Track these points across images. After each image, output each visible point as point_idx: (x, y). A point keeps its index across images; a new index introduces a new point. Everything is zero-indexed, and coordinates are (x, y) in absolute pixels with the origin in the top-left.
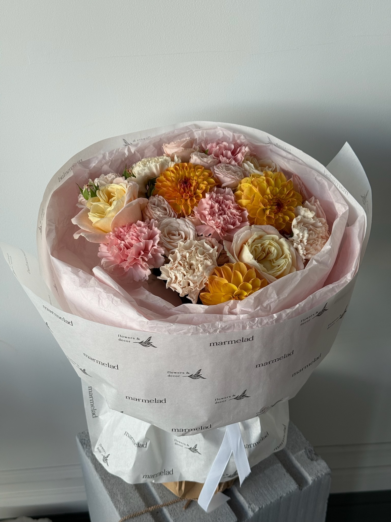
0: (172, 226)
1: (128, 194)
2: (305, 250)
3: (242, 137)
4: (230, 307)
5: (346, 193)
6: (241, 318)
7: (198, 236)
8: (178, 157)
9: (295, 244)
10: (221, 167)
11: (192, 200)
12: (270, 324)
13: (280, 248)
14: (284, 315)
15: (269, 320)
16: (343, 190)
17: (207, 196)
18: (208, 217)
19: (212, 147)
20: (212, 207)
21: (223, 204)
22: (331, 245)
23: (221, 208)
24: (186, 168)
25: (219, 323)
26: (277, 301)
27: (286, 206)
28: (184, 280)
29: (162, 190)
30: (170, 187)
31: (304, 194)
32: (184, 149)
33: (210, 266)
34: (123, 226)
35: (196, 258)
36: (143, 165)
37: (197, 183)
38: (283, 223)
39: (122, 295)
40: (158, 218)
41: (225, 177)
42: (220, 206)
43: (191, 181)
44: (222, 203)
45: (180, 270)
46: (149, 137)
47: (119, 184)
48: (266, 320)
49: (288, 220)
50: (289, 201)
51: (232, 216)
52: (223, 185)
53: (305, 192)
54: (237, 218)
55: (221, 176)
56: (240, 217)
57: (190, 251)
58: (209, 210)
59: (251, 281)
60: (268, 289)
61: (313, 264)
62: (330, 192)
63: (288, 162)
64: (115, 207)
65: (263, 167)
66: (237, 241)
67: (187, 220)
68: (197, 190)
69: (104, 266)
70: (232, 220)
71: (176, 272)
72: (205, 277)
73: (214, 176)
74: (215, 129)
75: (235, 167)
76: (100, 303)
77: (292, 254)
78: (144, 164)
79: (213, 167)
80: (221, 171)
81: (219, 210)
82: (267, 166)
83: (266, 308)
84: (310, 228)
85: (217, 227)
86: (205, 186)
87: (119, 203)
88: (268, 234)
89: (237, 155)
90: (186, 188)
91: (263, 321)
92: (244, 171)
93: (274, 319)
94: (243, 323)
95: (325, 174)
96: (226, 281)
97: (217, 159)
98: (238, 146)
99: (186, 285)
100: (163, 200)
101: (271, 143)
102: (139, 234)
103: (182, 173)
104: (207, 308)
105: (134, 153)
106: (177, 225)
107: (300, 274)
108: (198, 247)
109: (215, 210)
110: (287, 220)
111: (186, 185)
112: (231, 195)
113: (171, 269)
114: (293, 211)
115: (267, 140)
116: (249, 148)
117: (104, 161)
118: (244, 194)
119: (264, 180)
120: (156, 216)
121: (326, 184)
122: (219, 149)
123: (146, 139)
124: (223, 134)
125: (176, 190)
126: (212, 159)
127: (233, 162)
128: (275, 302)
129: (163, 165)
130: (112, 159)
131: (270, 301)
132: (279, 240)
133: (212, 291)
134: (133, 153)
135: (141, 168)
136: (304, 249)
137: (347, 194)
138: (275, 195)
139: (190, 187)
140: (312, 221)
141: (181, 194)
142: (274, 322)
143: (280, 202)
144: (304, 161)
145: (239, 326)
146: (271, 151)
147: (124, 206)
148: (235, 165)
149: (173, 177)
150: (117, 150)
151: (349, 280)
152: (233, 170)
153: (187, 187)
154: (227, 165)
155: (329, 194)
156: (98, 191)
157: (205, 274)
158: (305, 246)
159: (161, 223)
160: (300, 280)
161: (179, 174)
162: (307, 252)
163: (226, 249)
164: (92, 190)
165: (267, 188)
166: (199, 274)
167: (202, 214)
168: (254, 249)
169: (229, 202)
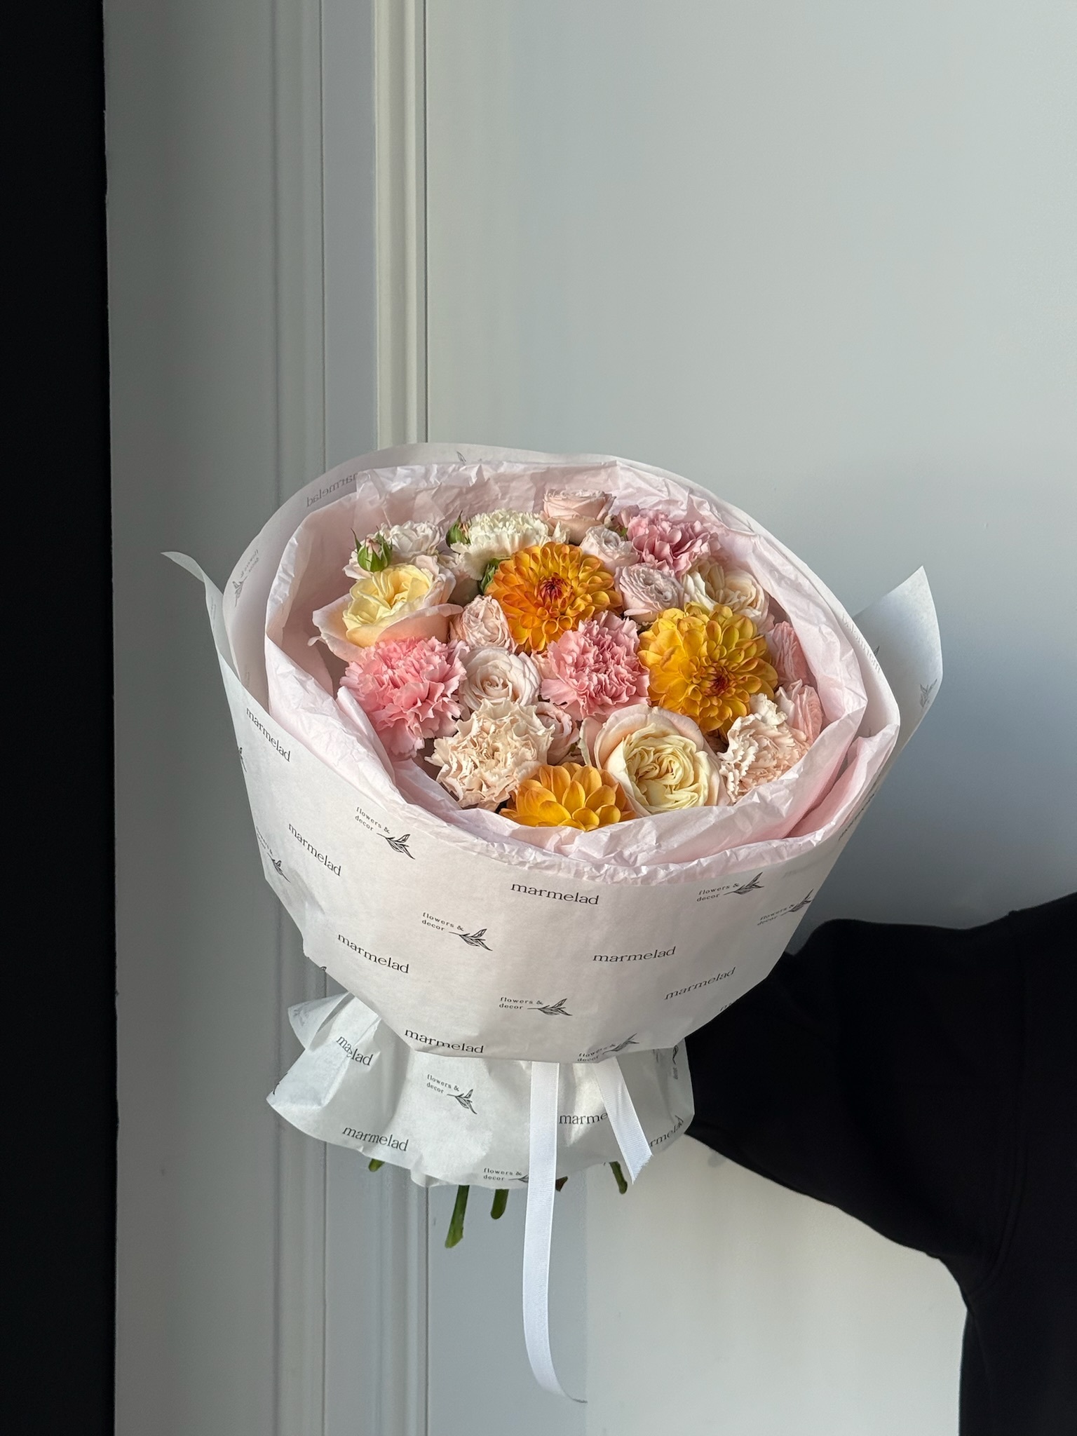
0: (495, 666)
7: (540, 699)
8: (563, 528)
9: (723, 768)
10: (637, 572)
11: (552, 624)
13: (691, 767)
17: (582, 627)
18: (570, 670)
19: (639, 525)
20: (583, 652)
21: (609, 650)
23: (601, 657)
24: (565, 558)
27: (734, 687)
28: (473, 777)
30: (518, 588)
32: (577, 516)
33: (531, 761)
34: (401, 640)
35: (506, 738)
36: (490, 526)
38: (715, 719)
40: (475, 644)
41: (637, 598)
42: (601, 653)
43: (563, 585)
44: (607, 648)
45: (470, 755)
47: (423, 570)
49: (730, 715)
50: (742, 679)
51: (617, 680)
52: (627, 613)
54: (626, 687)
55: (628, 593)
56: (631, 686)
57: (500, 723)
58: (576, 656)
65: (730, 591)
67: (529, 663)
68: (568, 608)
70: (614, 689)
71: (461, 757)
72: (514, 781)
73: (615, 589)
78: (492, 524)
79: (621, 567)
80: (632, 583)
81: (596, 661)
84: (764, 745)
85: (579, 695)
86: (585, 605)
88: (678, 734)
89: (681, 556)
90: (548, 598)
92: (681, 593)
96: (553, 798)
97: (638, 554)
98: (692, 535)
99: (475, 786)
100: (497, 610)
102: (425, 665)
103: (553, 565)
106: (505, 667)
109: (587, 658)
110: (727, 714)
111: (551, 592)
112: (630, 637)
113: (455, 748)
114: (747, 702)
116: (710, 546)
118: (657, 642)
119: (705, 624)
122: (650, 535)
125: (528, 597)
126: (626, 552)
127: (667, 569)
129: (526, 539)
132: (695, 752)
135: (483, 534)
136: (738, 782)
138: (716, 660)
139: (556, 598)
140: (774, 731)
141: (534, 606)
143: (725, 676)
148: (667, 574)
149: (532, 570)
152: (659, 585)
153: (551, 596)
154: (651, 571)
157: (515, 774)
158: (741, 778)
159: (475, 654)
161: (545, 566)
163: (582, 738)
165: (704, 642)
166: (504, 771)
167: (560, 660)
168: (637, 756)
169: (620, 650)
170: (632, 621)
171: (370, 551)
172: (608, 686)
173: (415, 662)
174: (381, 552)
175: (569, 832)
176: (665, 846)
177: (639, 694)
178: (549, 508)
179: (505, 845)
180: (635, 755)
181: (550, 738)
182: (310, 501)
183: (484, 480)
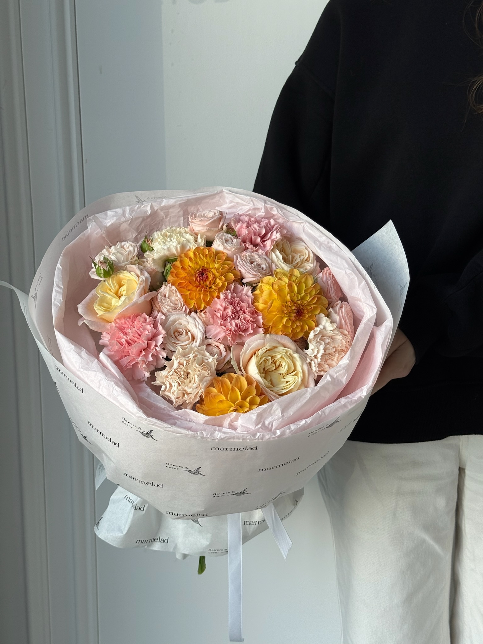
0: (180, 324)
2: (318, 367)
4: (231, 420)
7: (206, 338)
8: (202, 237)
9: (308, 360)
10: (245, 257)
11: (205, 295)
13: (292, 363)
17: (222, 296)
18: (220, 321)
19: (241, 228)
20: (225, 309)
22: (350, 359)
23: (235, 310)
24: (206, 256)
27: (307, 314)
28: (179, 391)
31: (331, 296)
32: (208, 229)
33: (207, 377)
35: (193, 367)
37: (214, 277)
38: (300, 332)
40: (167, 313)
41: (247, 272)
43: (208, 273)
44: (237, 305)
45: (175, 379)
49: (306, 329)
50: (311, 309)
51: (245, 322)
52: (243, 281)
54: (251, 324)
55: (243, 271)
56: (253, 324)
57: (188, 359)
58: (222, 313)
59: (248, 399)
60: (272, 405)
64: (122, 304)
66: (247, 350)
67: (198, 318)
68: (213, 285)
70: (245, 327)
71: (171, 381)
72: (201, 389)
73: (235, 270)
75: (261, 258)
77: (303, 371)
78: (164, 240)
79: (236, 255)
80: (244, 264)
81: (233, 313)
82: (300, 253)
84: (327, 342)
85: (227, 334)
86: (221, 282)
88: (283, 346)
89: (267, 241)
90: (201, 282)
92: (270, 264)
96: (224, 398)
97: (244, 245)
98: (270, 228)
99: (181, 395)
100: (176, 291)
102: (143, 331)
103: (201, 262)
104: (207, 418)
106: (185, 323)
108: (198, 353)
109: (228, 312)
111: (202, 277)
112: (248, 296)
113: (167, 377)
114: (314, 320)
116: (281, 234)
117: (123, 219)
118: (263, 297)
119: (286, 283)
120: (165, 309)
122: (248, 234)
125: (191, 284)
126: (238, 245)
127: (261, 251)
128: (278, 420)
129: (184, 246)
130: (132, 217)
132: (292, 354)
135: (160, 247)
138: (295, 302)
139: (205, 280)
140: (331, 333)
141: (195, 287)
143: (301, 308)
148: (261, 254)
149: (190, 266)
152: (258, 261)
153: (203, 280)
154: (253, 254)
157: (201, 386)
158: (319, 363)
159: (168, 319)
161: (197, 263)
165: (288, 294)
166: (195, 385)
167: (214, 316)
168: (263, 362)
169: (245, 305)
170: (248, 287)
171: (102, 268)
172: (241, 326)
173: (137, 330)
174: (107, 268)
175: (234, 415)
176: (286, 415)
177: (258, 327)
178: (193, 226)
179: (203, 432)
180: (262, 363)
181: (216, 362)
182: (64, 238)
183: (155, 210)
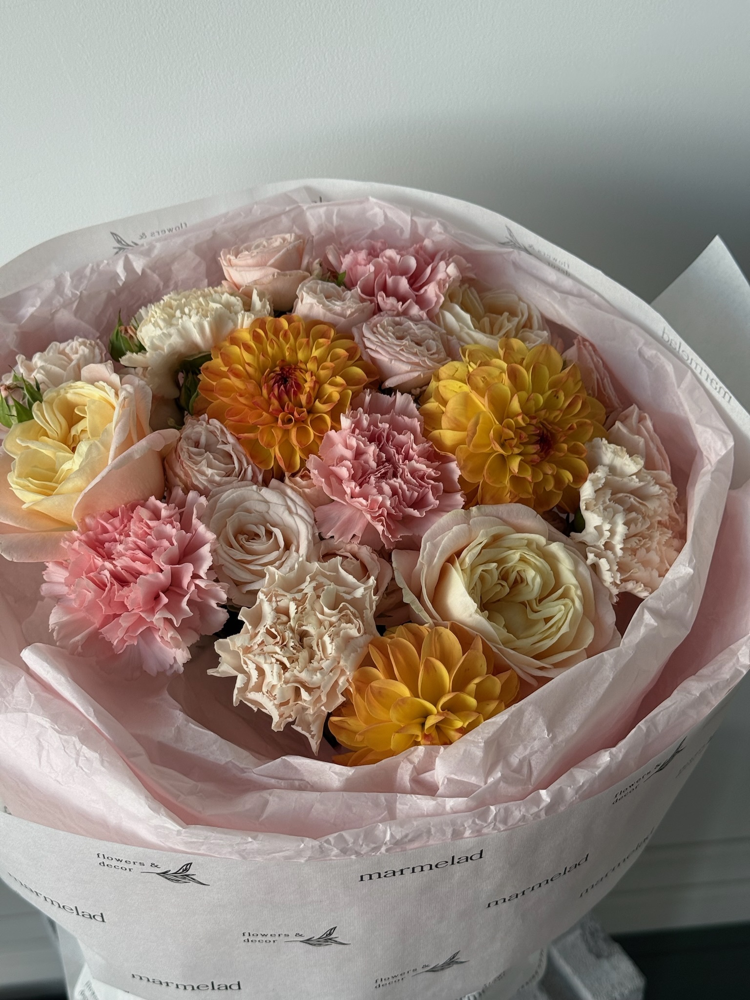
0: (248, 511)
1: (119, 425)
2: (618, 571)
3: (437, 228)
4: (414, 766)
5: (724, 397)
6: (448, 808)
7: (322, 538)
8: (261, 296)
9: (591, 556)
10: (381, 327)
11: (302, 431)
12: (532, 819)
13: (549, 568)
14: (570, 792)
15: (527, 810)
16: (716, 389)
17: (346, 422)
18: (350, 487)
19: (356, 263)
20: (359, 454)
21: (390, 443)
22: (693, 564)
23: (384, 455)
24: (285, 335)
25: (386, 828)
26: (550, 747)
27: (564, 442)
28: (284, 686)
29: (219, 400)
30: (241, 396)
31: (609, 398)
32: (278, 273)
33: (357, 637)
34: (109, 512)
35: (315, 615)
36: (164, 320)
37: (316, 382)
38: (555, 491)
39: (107, 735)
40: (210, 487)
41: (395, 360)
42: (381, 450)
43: (298, 373)
44: (388, 440)
45: (272, 654)
46: (183, 225)
47: (96, 383)
48: (520, 811)
49: (569, 481)
50: (571, 428)
51: (415, 481)
52: (389, 383)
53: (610, 391)
54: (430, 486)
55: (383, 357)
56: (437, 483)
57: (298, 596)
58: (351, 466)
59: (472, 686)
60: (521, 713)
61: (646, 625)
62: (680, 393)
63: (564, 304)
64: (83, 464)
65: (494, 315)
66: (432, 556)
67: (289, 491)
68: (317, 403)
69: (55, 638)
70: (416, 494)
71: (261, 660)
72: (343, 672)
73: (364, 358)
74: (361, 202)
75: (420, 326)
76: (44, 758)
77: (582, 586)
78: (166, 316)
79: (359, 325)
80: (382, 343)
81: (379, 463)
82: (508, 311)
83: (518, 770)
84: (629, 506)
85: (374, 518)
86: (337, 392)
87: (94, 451)
88: (519, 530)
89: (425, 288)
90: (286, 398)
91: (512, 813)
92: (445, 336)
93: (541, 808)
94: (453, 823)
95: (666, 337)
96: (405, 692)
97: (372, 301)
98: (427, 258)
99: (290, 695)
100: (222, 431)
101: (513, 244)
102: (155, 541)
103: (274, 351)
104: (350, 773)
105: (142, 274)
106: (261, 507)
107: (612, 661)
108: (322, 579)
109: (366, 462)
110: (567, 481)
111: (285, 387)
112: (411, 416)
113: (247, 650)
114: (584, 455)
115: (504, 236)
116: (459, 266)
117: (58, 301)
118: (449, 415)
119: (503, 371)
120: (202, 479)
121: (670, 368)
122: (377, 272)
123: (174, 230)
124: (386, 216)
125: (258, 405)
126: (357, 303)
127: (415, 310)
128: (542, 752)
129: (219, 322)
130: (81, 293)
131: (529, 748)
132: (545, 546)
133: (364, 713)
134: (140, 274)
135: (159, 332)
136: (616, 568)
137: (729, 401)
138: (533, 415)
139: (295, 394)
140: (635, 483)
141: (270, 414)
142: (543, 813)
143: (547, 430)
144: (606, 296)
145: (444, 833)
146: (516, 266)
147: (110, 462)
148: (419, 317)
149: (249, 364)
150: (95, 267)
151: (744, 666)
152: (415, 333)
153: (288, 393)
154: (397, 319)
155: (679, 397)
156: (38, 405)
157: (342, 663)
158: (618, 560)
159: (216, 502)
160: (613, 679)
161: (264, 353)
162: (622, 578)
163: (401, 582)
164: (21, 403)
165: (512, 396)
167: (332, 478)
169: (406, 438)
170: (405, 395)
171: (11, 403)
172: (407, 493)
174: (26, 400)
177: (449, 490)
180: (478, 582)
